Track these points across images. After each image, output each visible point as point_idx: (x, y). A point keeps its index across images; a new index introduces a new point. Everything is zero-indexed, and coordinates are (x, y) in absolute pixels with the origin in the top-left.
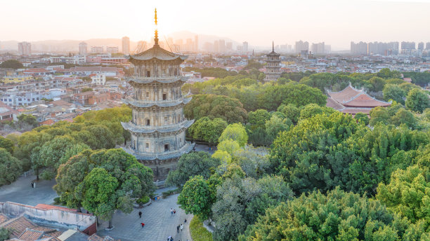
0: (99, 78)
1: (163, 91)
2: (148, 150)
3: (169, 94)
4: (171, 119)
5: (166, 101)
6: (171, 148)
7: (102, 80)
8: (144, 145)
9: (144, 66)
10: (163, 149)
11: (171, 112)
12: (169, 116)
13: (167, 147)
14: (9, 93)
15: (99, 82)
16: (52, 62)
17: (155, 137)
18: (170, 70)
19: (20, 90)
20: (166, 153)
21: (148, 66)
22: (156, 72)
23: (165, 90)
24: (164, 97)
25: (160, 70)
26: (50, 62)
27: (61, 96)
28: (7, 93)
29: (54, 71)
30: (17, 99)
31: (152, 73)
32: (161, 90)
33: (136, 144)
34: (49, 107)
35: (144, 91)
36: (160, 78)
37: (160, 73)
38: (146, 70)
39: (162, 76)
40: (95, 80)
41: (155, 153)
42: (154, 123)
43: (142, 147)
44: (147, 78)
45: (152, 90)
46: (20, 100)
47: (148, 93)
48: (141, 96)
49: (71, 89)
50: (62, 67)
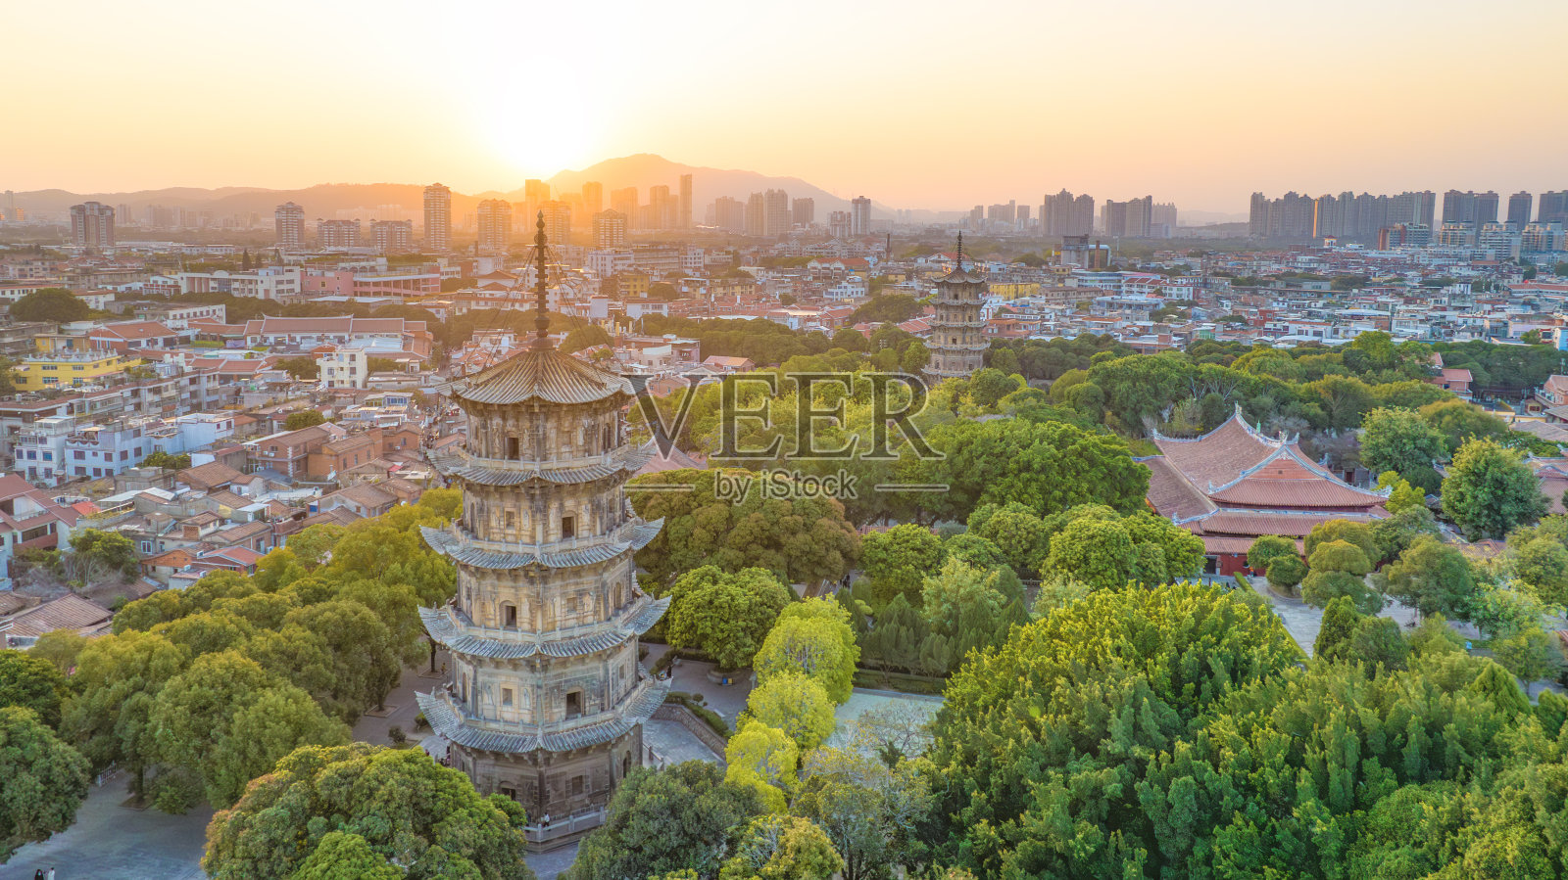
0: (346, 363)
1: (561, 507)
2: (508, 712)
3: (585, 518)
4: (589, 602)
5: (575, 544)
6: (590, 704)
7: (353, 371)
8: (499, 697)
9: (497, 421)
10: (560, 710)
11: (589, 581)
12: (581, 594)
13: (573, 700)
14: (44, 433)
15: (345, 376)
16: (184, 290)
17: (533, 668)
18: (589, 434)
19: (79, 422)
20: (571, 724)
21: (510, 422)
22: (541, 442)
23: (569, 504)
24: (568, 528)
25: (552, 434)
26: (177, 287)
27: (216, 445)
28: (34, 430)
29: (191, 333)
30: (69, 454)
31: (524, 445)
32: (554, 506)
33: (469, 690)
34: (176, 499)
35: (497, 508)
36: (553, 464)
37: (551, 444)
38: (504, 434)
39: (559, 455)
40: (331, 371)
41: (533, 724)
42: (532, 622)
43: (489, 703)
44: (506, 465)
45: (525, 504)
46: (79, 455)
47: (510, 515)
48: (487, 527)
49: (248, 413)
50: (220, 310)
